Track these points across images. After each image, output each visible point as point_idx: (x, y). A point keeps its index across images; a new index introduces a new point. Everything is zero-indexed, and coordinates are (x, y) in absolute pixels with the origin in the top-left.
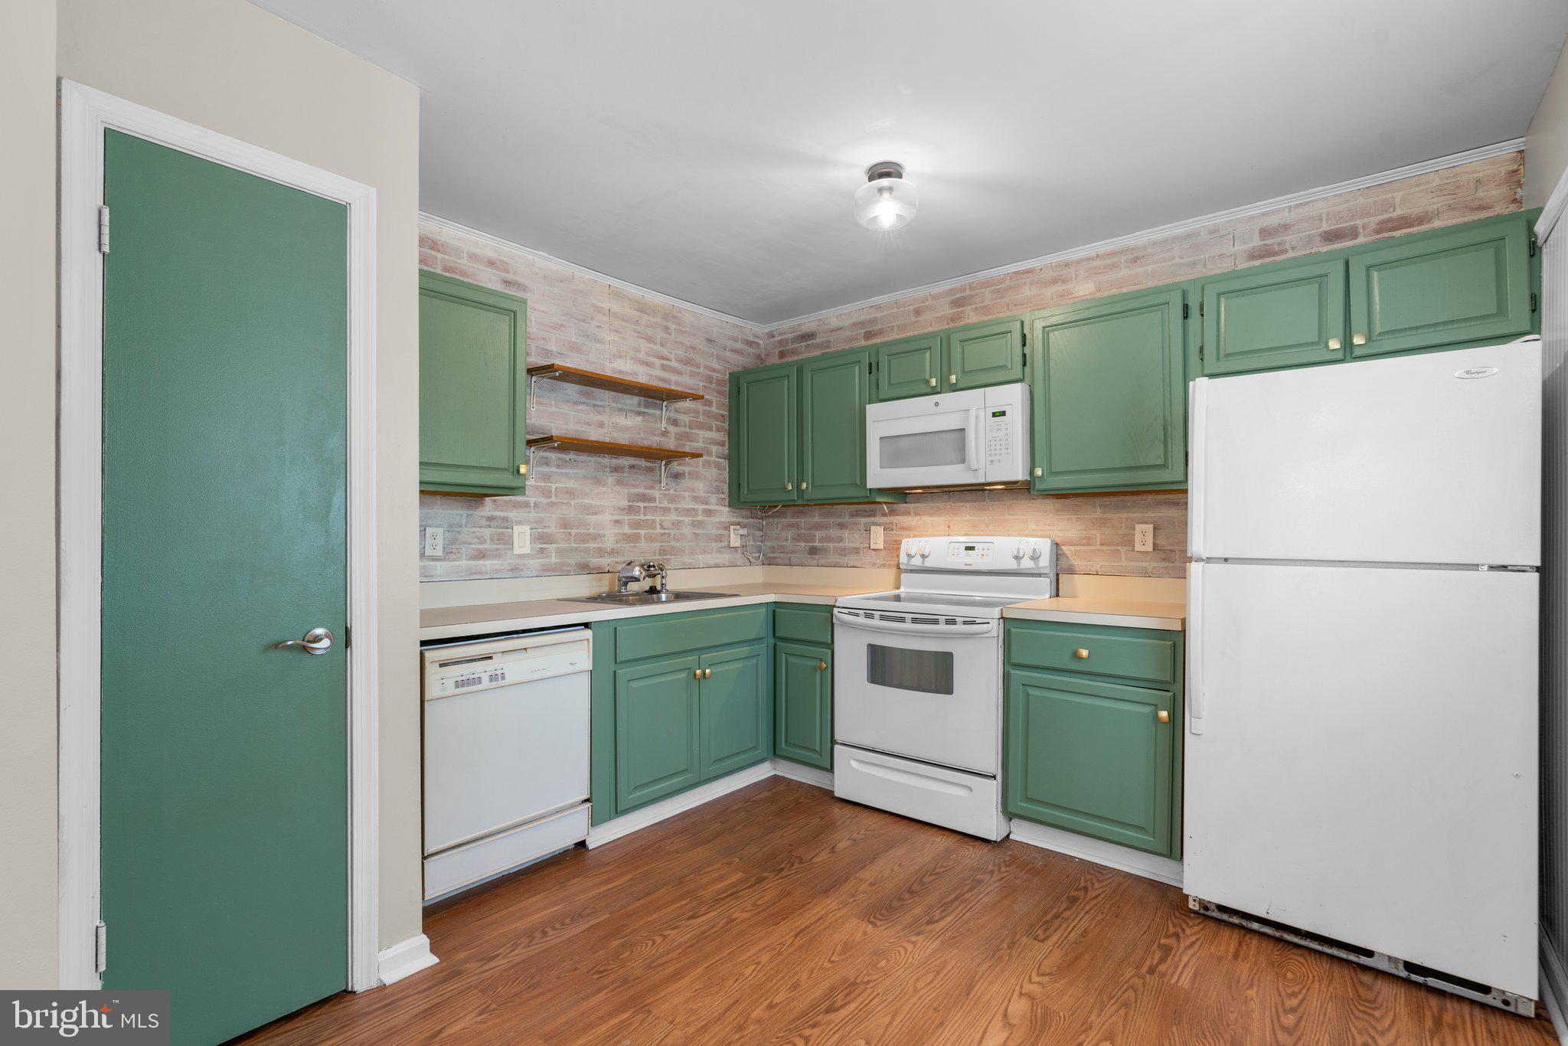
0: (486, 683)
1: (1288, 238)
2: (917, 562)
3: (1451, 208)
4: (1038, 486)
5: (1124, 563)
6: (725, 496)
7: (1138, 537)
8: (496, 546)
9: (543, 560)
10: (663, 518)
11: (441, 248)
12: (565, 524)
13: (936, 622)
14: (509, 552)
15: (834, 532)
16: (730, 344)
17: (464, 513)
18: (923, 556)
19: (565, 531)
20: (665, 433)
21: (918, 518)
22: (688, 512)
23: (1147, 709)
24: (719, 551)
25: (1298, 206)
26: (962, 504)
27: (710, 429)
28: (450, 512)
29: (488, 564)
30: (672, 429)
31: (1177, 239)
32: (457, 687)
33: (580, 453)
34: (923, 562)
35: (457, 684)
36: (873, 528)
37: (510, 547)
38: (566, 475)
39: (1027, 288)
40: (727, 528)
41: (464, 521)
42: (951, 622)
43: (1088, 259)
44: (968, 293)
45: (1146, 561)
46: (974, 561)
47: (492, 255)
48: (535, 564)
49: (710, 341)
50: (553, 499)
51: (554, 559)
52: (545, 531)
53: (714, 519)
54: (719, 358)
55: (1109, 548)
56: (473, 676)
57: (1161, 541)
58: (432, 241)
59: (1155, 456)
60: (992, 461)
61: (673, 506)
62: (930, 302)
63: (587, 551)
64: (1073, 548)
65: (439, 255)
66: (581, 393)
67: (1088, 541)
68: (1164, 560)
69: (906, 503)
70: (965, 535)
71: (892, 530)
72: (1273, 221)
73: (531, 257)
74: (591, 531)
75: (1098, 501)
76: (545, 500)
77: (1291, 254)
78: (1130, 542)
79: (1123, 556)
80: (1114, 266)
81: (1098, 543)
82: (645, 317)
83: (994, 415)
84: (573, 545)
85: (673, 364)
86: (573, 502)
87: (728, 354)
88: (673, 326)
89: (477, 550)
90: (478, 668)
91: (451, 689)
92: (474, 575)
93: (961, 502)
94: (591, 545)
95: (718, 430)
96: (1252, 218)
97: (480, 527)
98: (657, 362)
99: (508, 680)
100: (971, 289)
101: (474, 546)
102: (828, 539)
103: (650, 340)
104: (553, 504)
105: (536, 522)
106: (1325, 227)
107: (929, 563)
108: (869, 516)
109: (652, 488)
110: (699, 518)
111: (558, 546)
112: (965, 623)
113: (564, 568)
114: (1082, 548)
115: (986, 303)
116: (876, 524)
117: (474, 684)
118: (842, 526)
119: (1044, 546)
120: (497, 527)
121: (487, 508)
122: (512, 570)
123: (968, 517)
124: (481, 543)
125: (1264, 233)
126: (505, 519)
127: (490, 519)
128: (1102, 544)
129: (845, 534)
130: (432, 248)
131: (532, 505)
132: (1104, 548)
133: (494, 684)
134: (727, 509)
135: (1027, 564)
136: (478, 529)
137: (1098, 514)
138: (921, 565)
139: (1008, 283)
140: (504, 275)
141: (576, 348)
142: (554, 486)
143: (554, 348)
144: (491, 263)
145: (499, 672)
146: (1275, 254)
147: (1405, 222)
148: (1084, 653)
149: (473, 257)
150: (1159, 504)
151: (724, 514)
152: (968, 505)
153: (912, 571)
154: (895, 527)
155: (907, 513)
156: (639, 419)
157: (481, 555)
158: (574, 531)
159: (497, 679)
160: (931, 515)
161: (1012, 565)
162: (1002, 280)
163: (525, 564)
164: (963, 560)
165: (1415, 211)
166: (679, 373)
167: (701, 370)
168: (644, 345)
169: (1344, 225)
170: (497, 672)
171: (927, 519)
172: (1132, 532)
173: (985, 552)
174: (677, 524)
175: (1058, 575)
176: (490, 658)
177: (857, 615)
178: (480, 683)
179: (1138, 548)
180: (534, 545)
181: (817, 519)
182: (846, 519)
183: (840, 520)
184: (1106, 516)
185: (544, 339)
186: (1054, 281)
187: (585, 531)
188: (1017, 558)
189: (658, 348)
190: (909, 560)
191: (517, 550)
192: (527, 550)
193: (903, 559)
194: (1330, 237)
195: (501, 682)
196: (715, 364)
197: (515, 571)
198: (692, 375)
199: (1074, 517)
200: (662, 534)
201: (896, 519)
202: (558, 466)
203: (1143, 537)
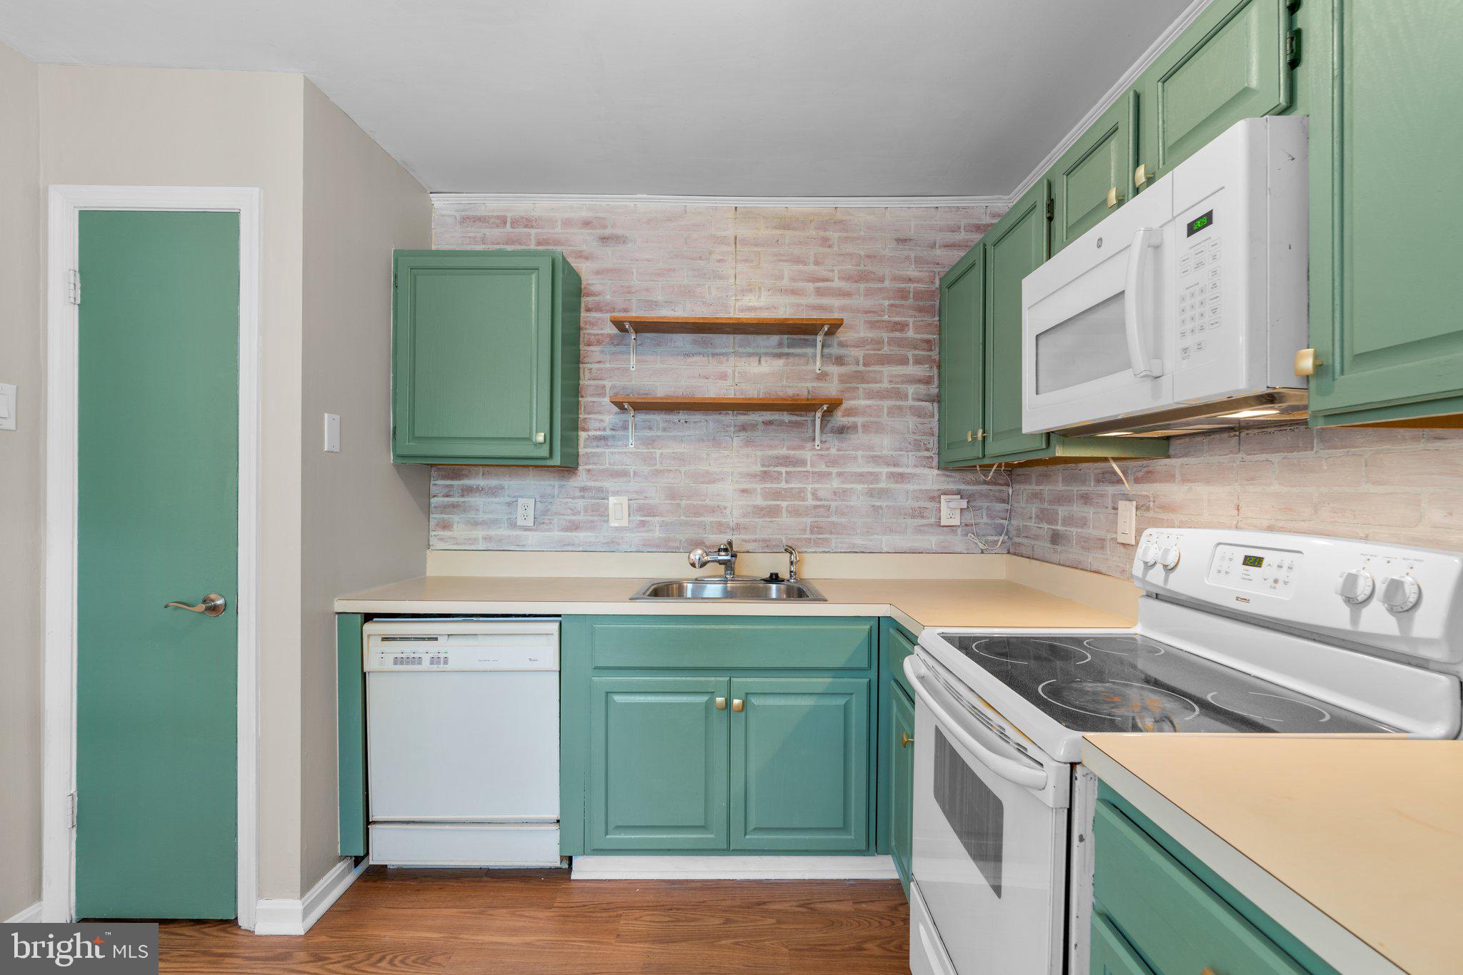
0: (426, 664)
2: (1156, 577)
6: (933, 453)
8: (591, 518)
9: (643, 534)
10: (816, 486)
11: (534, 224)
12: (673, 494)
14: (605, 524)
15: (1077, 509)
16: (941, 237)
17: (557, 483)
18: (1168, 568)
19: (673, 502)
20: (822, 376)
21: (1186, 487)
22: (861, 477)
24: (918, 530)
26: (1263, 457)
27: (904, 361)
28: (543, 482)
29: (581, 536)
30: (834, 370)
32: (395, 663)
33: (692, 412)
34: (1168, 581)
35: (396, 661)
36: (1122, 505)
37: (605, 519)
38: (674, 438)
40: (935, 499)
41: (556, 492)
46: (1255, 590)
47: (585, 214)
48: (636, 537)
49: (902, 241)
50: (658, 467)
51: (658, 534)
52: (646, 502)
53: (910, 487)
54: (919, 261)
56: (413, 655)
58: (526, 219)
60: (1186, 349)
61: (834, 470)
63: (703, 526)
65: (533, 231)
66: (695, 342)
69: (1168, 457)
70: (1270, 529)
71: (1148, 509)
73: (632, 204)
74: (708, 502)
76: (646, 469)
82: (789, 233)
83: (1192, 230)
84: (683, 518)
85: (837, 284)
86: (683, 470)
87: (938, 252)
88: (834, 235)
89: (569, 521)
90: (420, 647)
91: (389, 665)
92: (564, 547)
93: (1263, 451)
94: (708, 519)
95: (918, 361)
97: (572, 498)
98: (810, 286)
99: (449, 667)
101: (567, 517)
102: (1069, 521)
103: (798, 260)
104: (657, 472)
105: (637, 492)
108: (1118, 482)
109: (801, 448)
110: (882, 485)
111: (663, 519)
113: (671, 544)
116: (1128, 498)
117: (413, 663)
118: (1086, 499)
119: (1432, 578)
120: (592, 498)
121: (580, 478)
122: (608, 543)
123: (1276, 487)
124: (574, 515)
126: (600, 490)
127: (583, 489)
129: (1089, 512)
130: (526, 226)
131: (632, 474)
133: (435, 667)
134: (936, 472)
135: (1375, 622)
136: (571, 500)
138: (1161, 583)
140: (601, 232)
141: (687, 292)
142: (658, 452)
143: (660, 298)
144: (587, 224)
145: (442, 656)
149: (567, 223)
151: (932, 478)
152: (1276, 458)
154: (1151, 504)
155: (1170, 478)
156: (781, 362)
157: (574, 527)
158: (684, 502)
159: (439, 663)
160: (1208, 482)
161: (1337, 617)
163: (622, 538)
164: (1235, 587)
166: (847, 294)
167: (887, 284)
168: (788, 269)
170: (440, 655)
171: (1201, 490)
173: (1281, 575)
174: (841, 494)
176: (436, 639)
178: (420, 663)
180: (634, 518)
181: (1060, 487)
182: (1091, 487)
183: (1084, 489)
185: (647, 290)
187: (700, 503)
188: (1356, 604)
189: (812, 268)
190: (1145, 574)
191: (614, 524)
192: (625, 523)
193: (1137, 568)
195: (442, 667)
196: (912, 272)
197: (612, 547)
198: (869, 293)
200: (816, 507)
201: (1156, 489)
202: (664, 430)
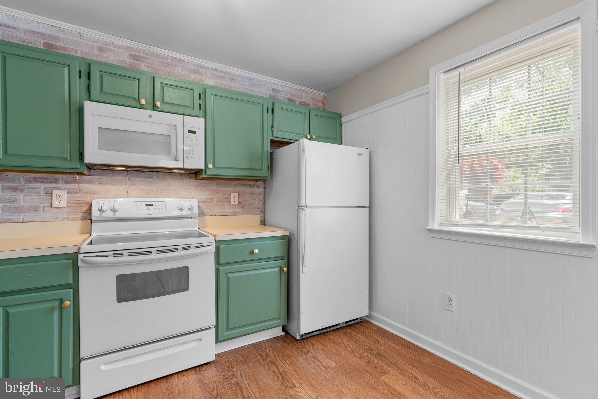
2: (109, 214)
4: (209, 173)
5: (227, 210)
7: (232, 198)
13: (176, 250)
18: (114, 211)
21: (100, 186)
25: (282, 86)
26: (137, 179)
31: (247, 78)
34: (114, 215)
36: (55, 192)
39: (181, 69)
42: (187, 248)
43: (212, 69)
44: (142, 54)
45: (235, 209)
46: (153, 212)
55: (221, 203)
57: (241, 200)
59: (258, 166)
60: (187, 157)
62: (111, 47)
64: (204, 204)
67: (211, 200)
68: (242, 208)
69: (91, 175)
70: (140, 197)
71: (76, 193)
72: (276, 87)
75: (216, 182)
78: (229, 201)
79: (226, 207)
80: (223, 78)
81: (216, 201)
83: (189, 132)
93: (137, 177)
96: (270, 83)
100: (144, 53)
107: (118, 215)
108: (50, 182)
112: (196, 247)
114: (209, 204)
115: (155, 66)
116: (59, 189)
118: (15, 189)
119: (194, 203)
125: (274, 90)
128: (217, 202)
132: (218, 203)
135: (186, 212)
137: (215, 188)
138: (111, 216)
139: (169, 61)
148: (256, 251)
150: (240, 185)
152: (142, 179)
153: (102, 221)
154: (78, 191)
155: (92, 182)
160: (113, 184)
161: (178, 213)
162: (166, 58)
164: (145, 212)
171: (110, 187)
172: (230, 196)
173: (160, 207)
175: (199, 217)
177: (106, 256)
179: (232, 203)
182: (22, 184)
184: (220, 189)
186: (195, 72)
188: (181, 210)
190: (101, 214)
193: (95, 213)
199: (204, 189)
201: (82, 186)
203: (234, 198)
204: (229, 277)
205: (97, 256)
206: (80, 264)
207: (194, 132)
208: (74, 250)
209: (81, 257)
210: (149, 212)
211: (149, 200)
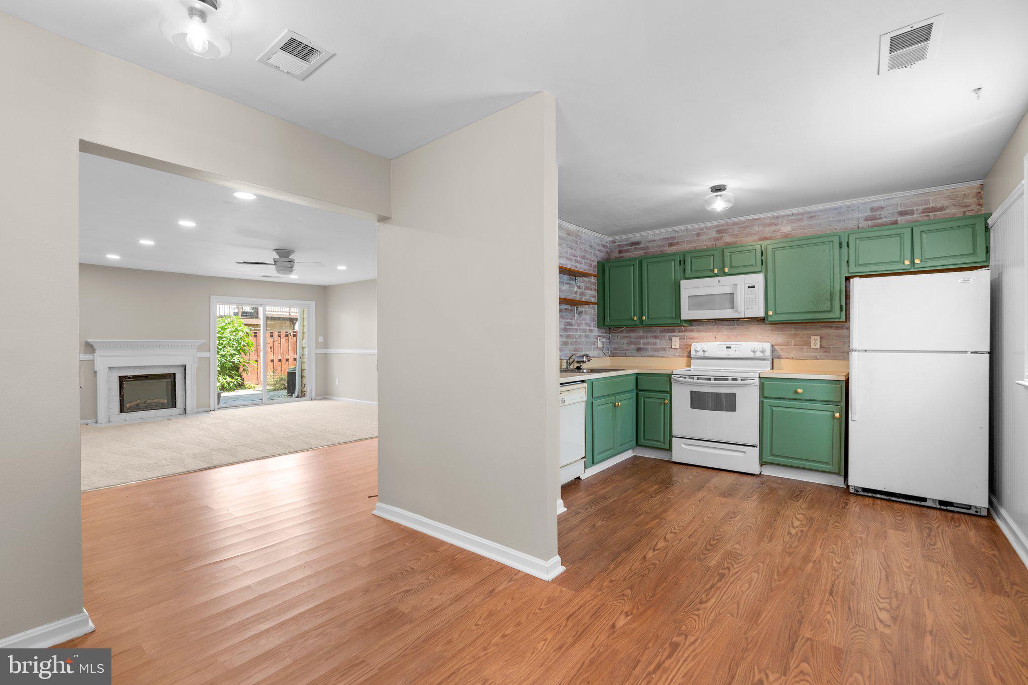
1: (883, 213)
2: (701, 354)
3: (953, 205)
4: (770, 319)
5: (805, 354)
6: (596, 322)
7: (813, 342)
10: (576, 334)
13: (727, 380)
15: (651, 340)
16: (597, 247)
18: (704, 351)
20: (576, 293)
21: (698, 333)
22: (584, 330)
23: (829, 413)
24: (594, 350)
25: (887, 199)
27: (591, 290)
30: (579, 291)
31: (831, 209)
34: (704, 354)
36: (673, 338)
39: (757, 227)
40: (597, 338)
42: (735, 379)
43: (788, 215)
44: (725, 227)
45: (817, 353)
46: (732, 353)
49: (591, 246)
53: (593, 334)
54: (594, 255)
55: (799, 347)
57: (824, 344)
59: (826, 306)
60: (748, 308)
61: (579, 328)
62: (705, 230)
64: (780, 347)
67: (788, 344)
68: (825, 352)
69: (692, 326)
70: (724, 341)
71: (684, 339)
72: (877, 205)
75: (793, 326)
77: (884, 220)
78: (808, 344)
79: (805, 350)
80: (801, 220)
81: (793, 345)
82: (569, 237)
83: (749, 287)
85: (579, 259)
87: (597, 252)
88: (578, 240)
93: (722, 326)
95: (594, 290)
96: (866, 203)
98: (574, 258)
99: (567, 403)
100: (727, 225)
102: (648, 343)
103: (571, 248)
106: (900, 209)
107: (707, 355)
108: (671, 332)
109: (572, 319)
110: (587, 334)
112: (742, 380)
114: (785, 347)
115: (735, 233)
116: (675, 336)
118: (656, 337)
119: (767, 346)
123: (726, 333)
125: (872, 210)
128: (795, 345)
129: (658, 341)
132: (796, 347)
134: (597, 329)
135: (759, 354)
137: (793, 331)
139: (746, 224)
146: (877, 219)
147: (934, 210)
148: (800, 391)
150: (823, 327)
151: (596, 332)
152: (726, 327)
153: (697, 358)
154: (686, 338)
155: (692, 331)
156: (568, 286)
160: (706, 332)
161: (752, 355)
162: (744, 222)
164: (725, 353)
165: (939, 205)
166: (581, 263)
167: (588, 261)
168: (569, 251)
169: (908, 209)
171: (704, 334)
172: (810, 339)
173: (737, 349)
174: (580, 336)
175: (773, 359)
177: (685, 378)
179: (813, 346)
181: (641, 334)
182: (658, 334)
183: (654, 334)
184: (798, 332)
186: (771, 225)
188: (753, 351)
189: (574, 251)
190: (696, 353)
193: (693, 353)
194: (902, 214)
196: (593, 258)
198: (586, 263)
199: (781, 333)
200: (576, 341)
201: (687, 334)
203: (815, 342)
204: (772, 410)
205: (680, 377)
206: (672, 380)
207: (754, 287)
208: (669, 372)
209: (673, 376)
210: (728, 353)
211: (728, 344)
